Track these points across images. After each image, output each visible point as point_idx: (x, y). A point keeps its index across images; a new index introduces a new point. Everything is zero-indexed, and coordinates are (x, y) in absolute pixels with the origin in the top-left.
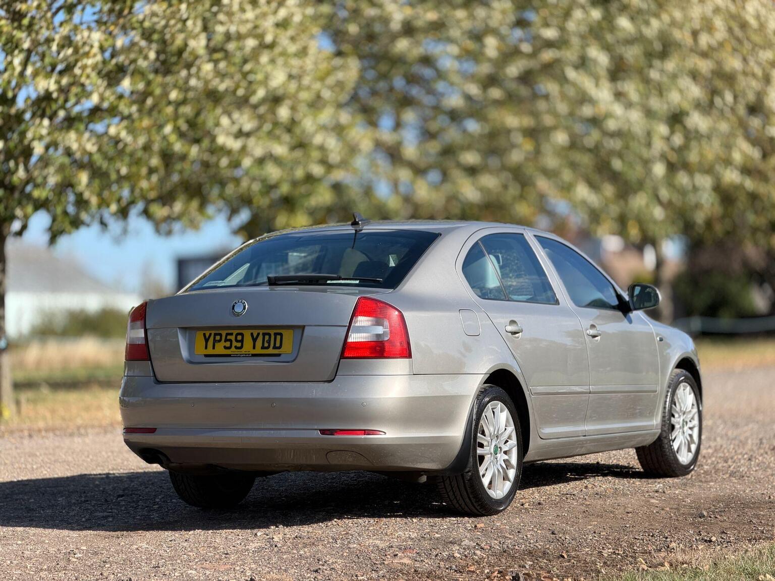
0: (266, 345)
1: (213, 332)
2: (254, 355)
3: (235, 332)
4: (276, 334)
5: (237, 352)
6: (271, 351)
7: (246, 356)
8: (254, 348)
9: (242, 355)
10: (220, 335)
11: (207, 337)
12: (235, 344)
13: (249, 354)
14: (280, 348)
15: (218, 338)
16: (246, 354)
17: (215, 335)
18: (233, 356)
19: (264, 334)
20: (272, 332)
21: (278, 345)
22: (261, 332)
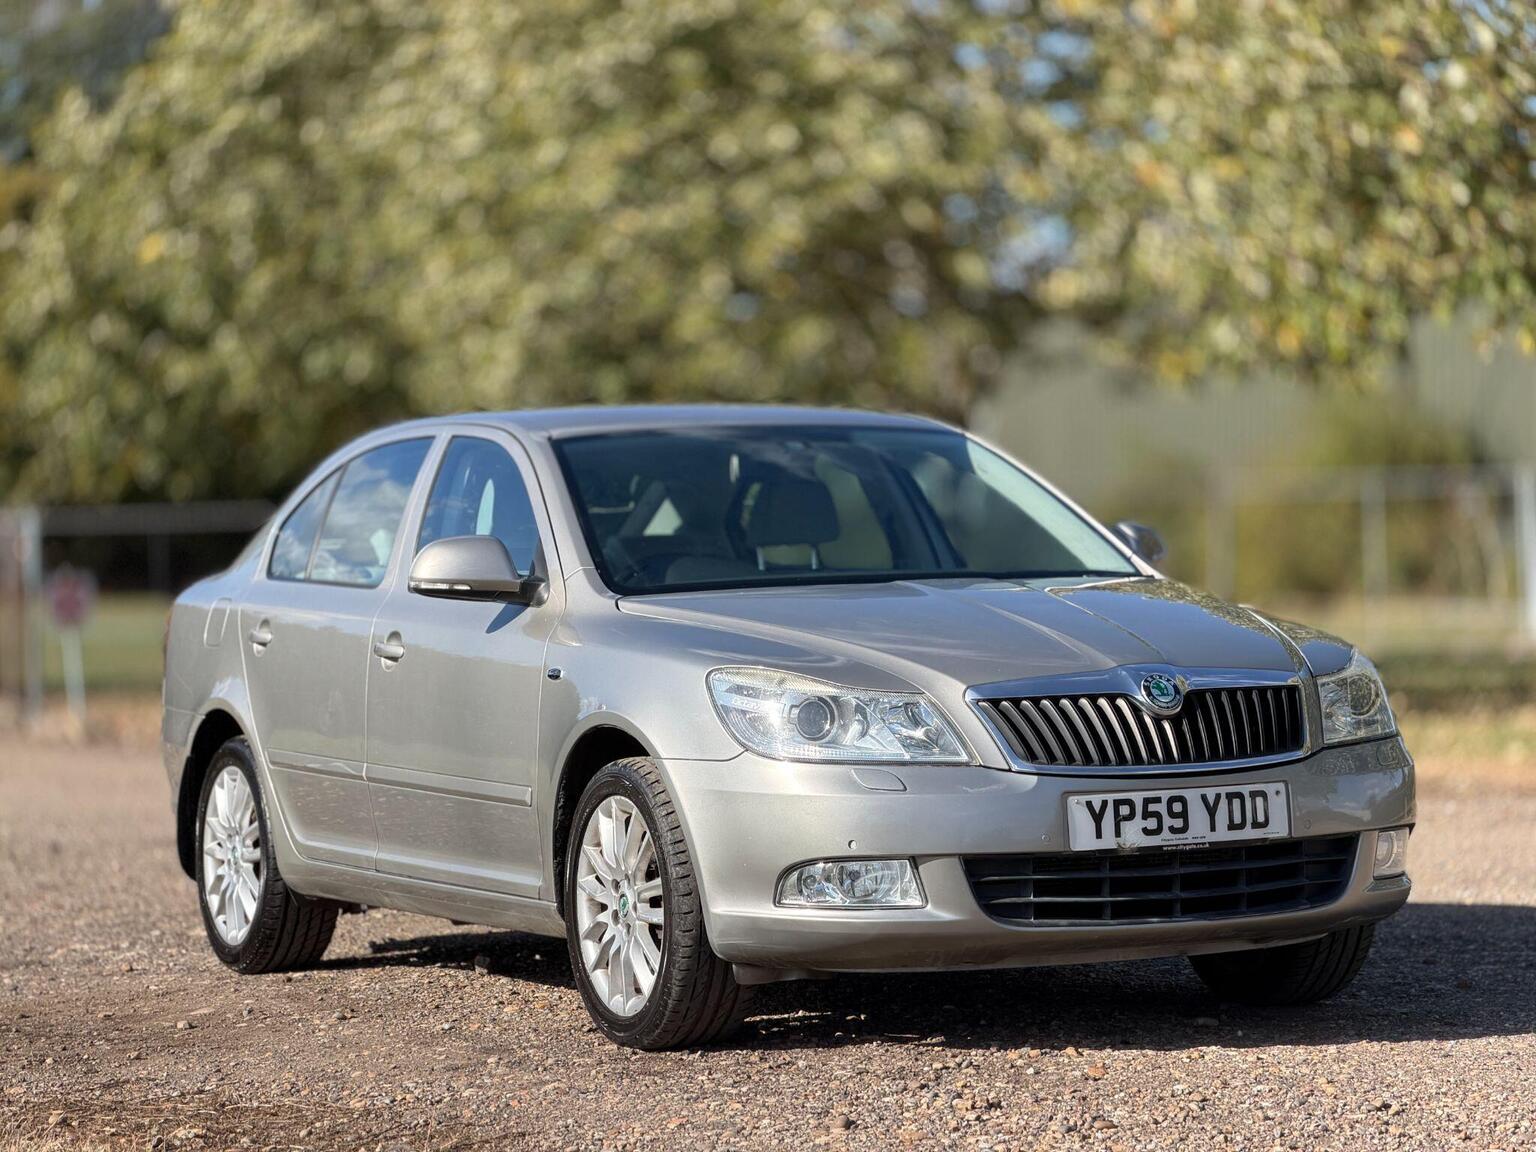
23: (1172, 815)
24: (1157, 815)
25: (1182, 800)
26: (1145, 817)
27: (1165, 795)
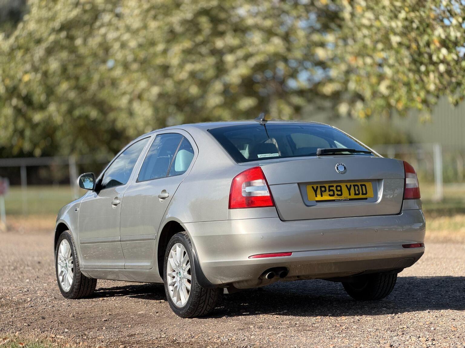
0: (357, 192)
1: (319, 186)
2: (350, 200)
3: (335, 185)
4: (362, 185)
5: (339, 198)
6: (361, 196)
7: (345, 200)
8: (350, 195)
9: (343, 200)
10: (325, 187)
11: (315, 189)
12: (336, 192)
13: (347, 199)
14: (366, 194)
15: (323, 189)
16: (345, 199)
17: (321, 187)
18: (336, 201)
19: (354, 186)
20: (359, 184)
21: (364, 192)
22: (352, 184)
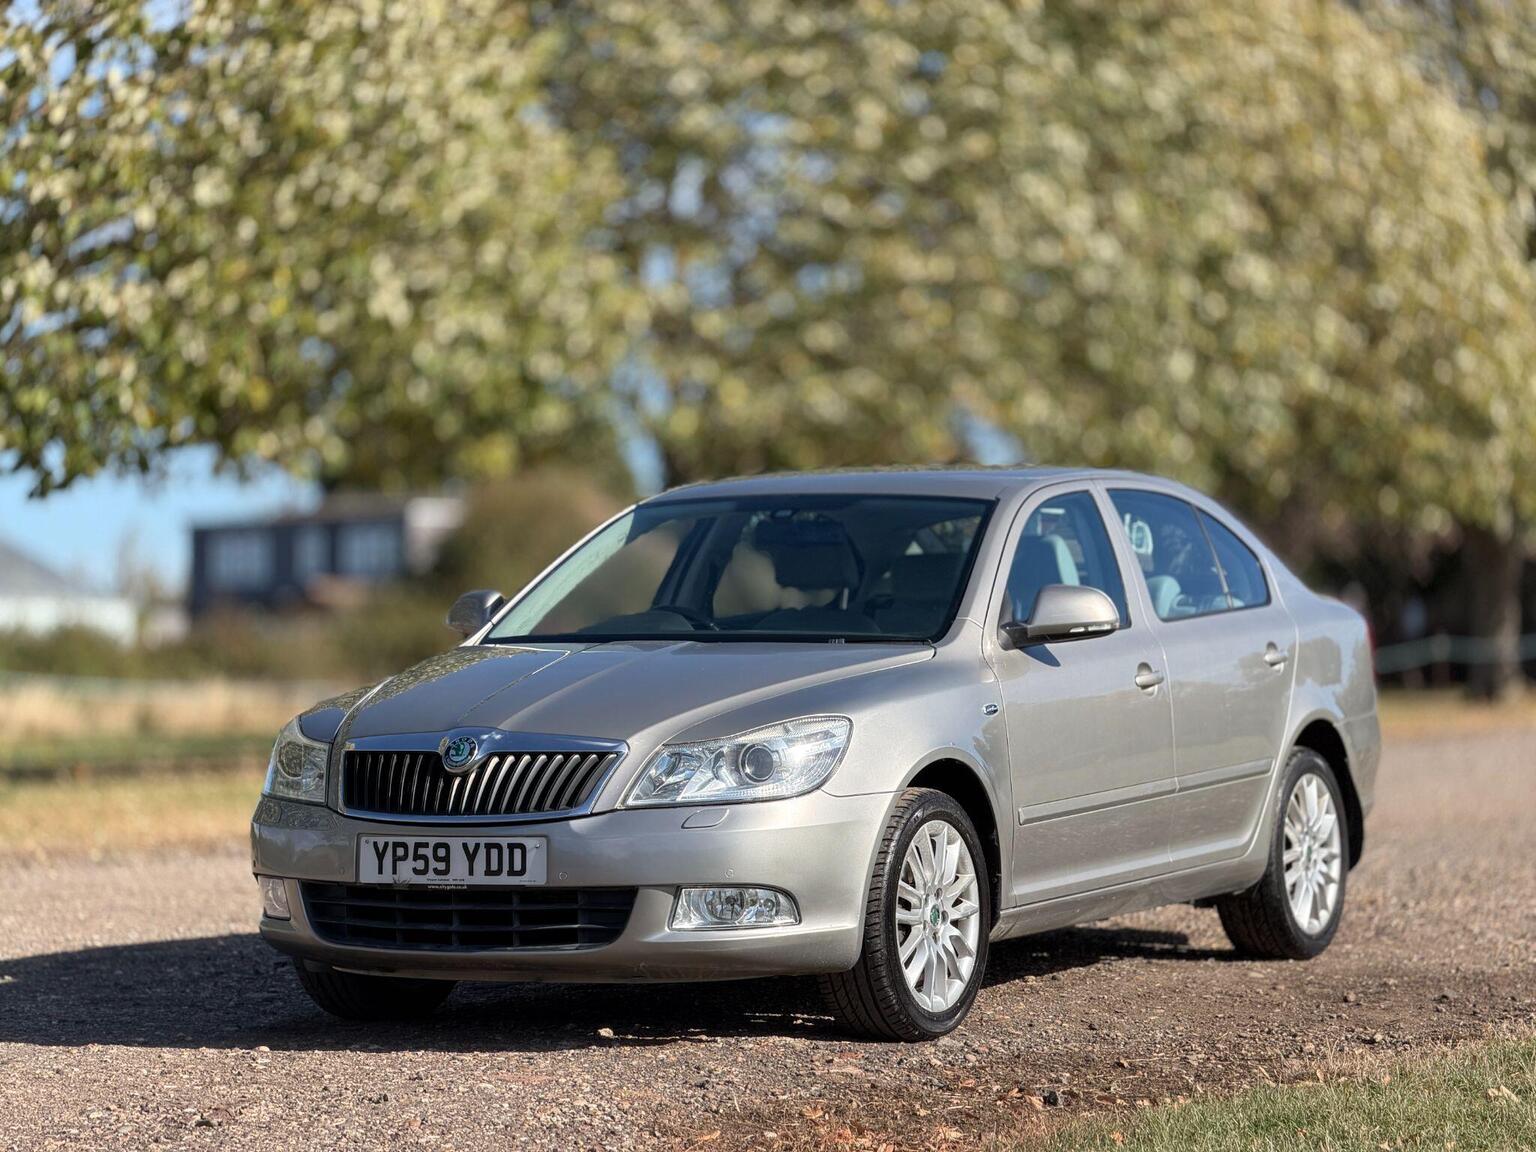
23: (437, 859)
24: (425, 858)
25: (446, 846)
26: (415, 859)
27: (432, 841)
